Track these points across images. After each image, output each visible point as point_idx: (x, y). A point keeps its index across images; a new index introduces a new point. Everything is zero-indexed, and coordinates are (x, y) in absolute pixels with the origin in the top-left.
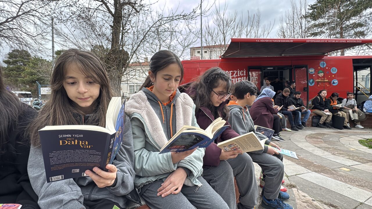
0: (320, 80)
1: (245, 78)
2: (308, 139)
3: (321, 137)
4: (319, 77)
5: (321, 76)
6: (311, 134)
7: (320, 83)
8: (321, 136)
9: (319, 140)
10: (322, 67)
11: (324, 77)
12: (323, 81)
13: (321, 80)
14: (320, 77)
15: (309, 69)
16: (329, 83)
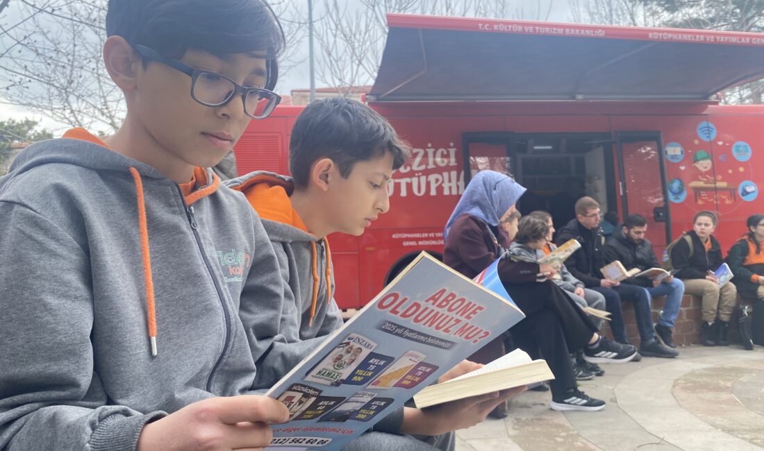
0: (701, 184)
1: (454, 174)
2: (683, 395)
3: (729, 384)
4: (697, 175)
5: (703, 170)
6: (692, 373)
7: (703, 194)
8: (729, 380)
9: (724, 396)
10: (704, 137)
11: (713, 172)
12: (713, 185)
13: (705, 183)
14: (701, 173)
15: (665, 145)
16: (732, 192)
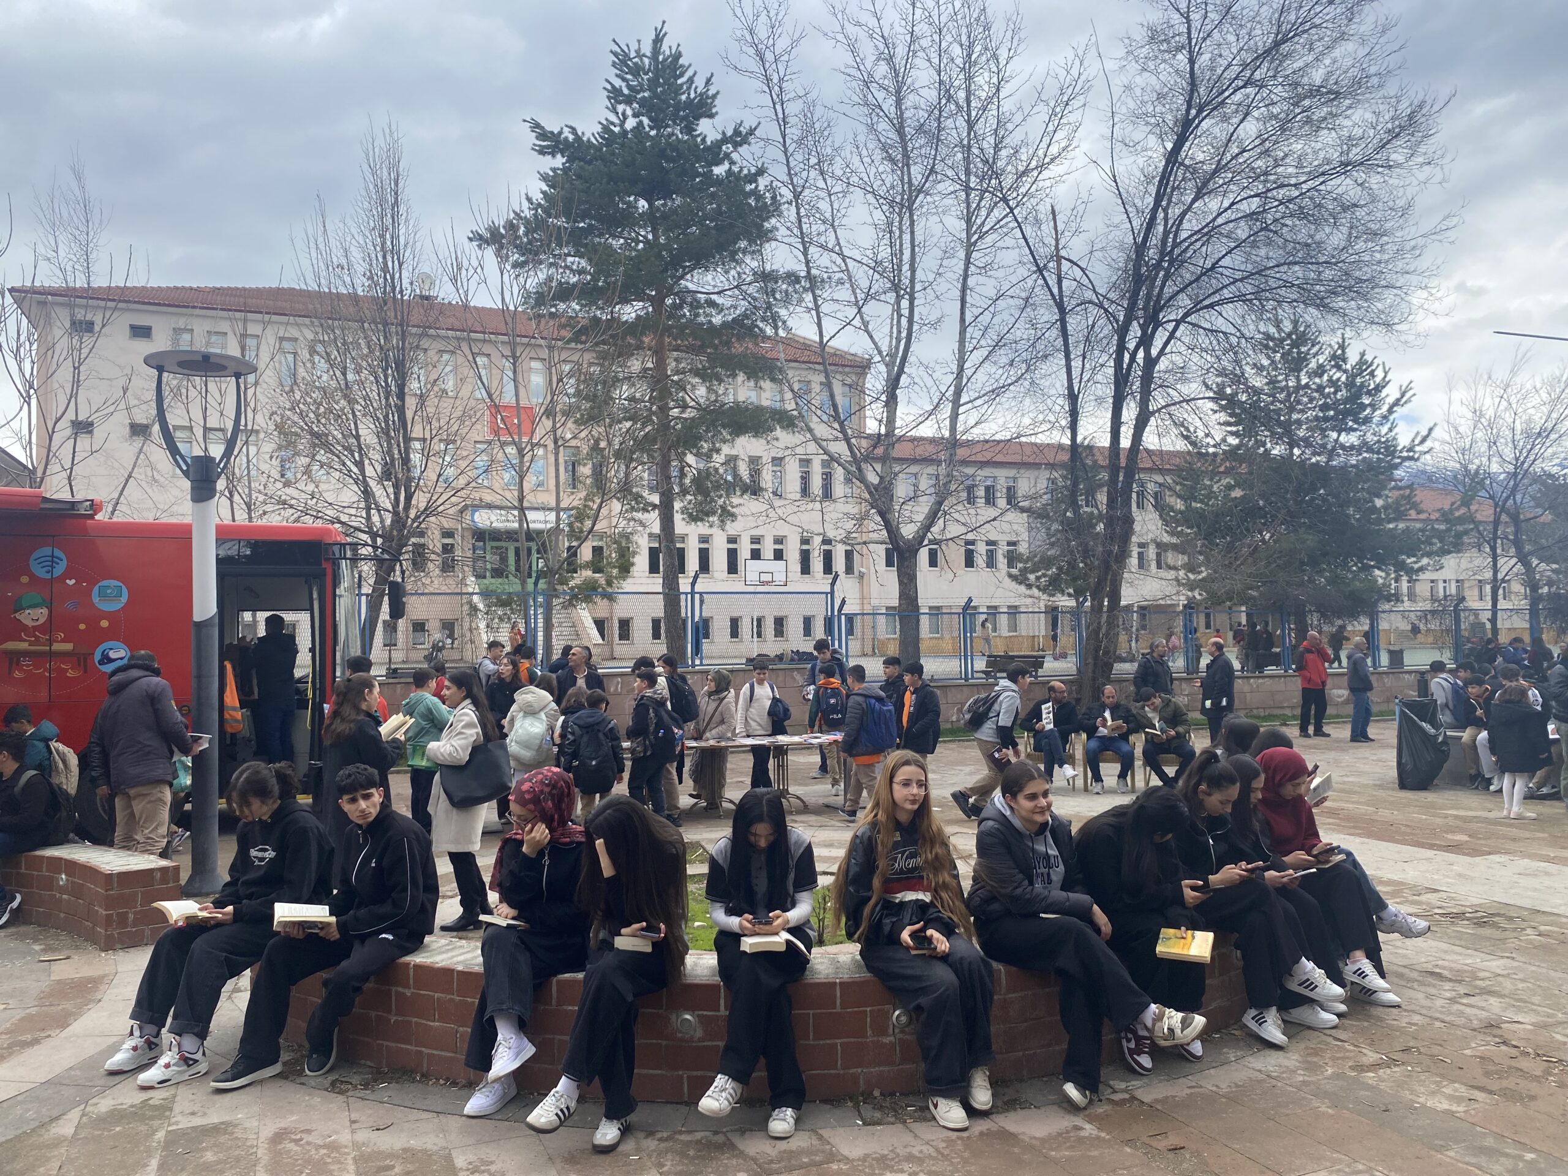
0: (23, 646)
4: (17, 631)
5: (30, 624)
7: (25, 661)
11: (49, 627)
12: (46, 649)
13: (31, 644)
14: (25, 628)
16: (82, 660)
